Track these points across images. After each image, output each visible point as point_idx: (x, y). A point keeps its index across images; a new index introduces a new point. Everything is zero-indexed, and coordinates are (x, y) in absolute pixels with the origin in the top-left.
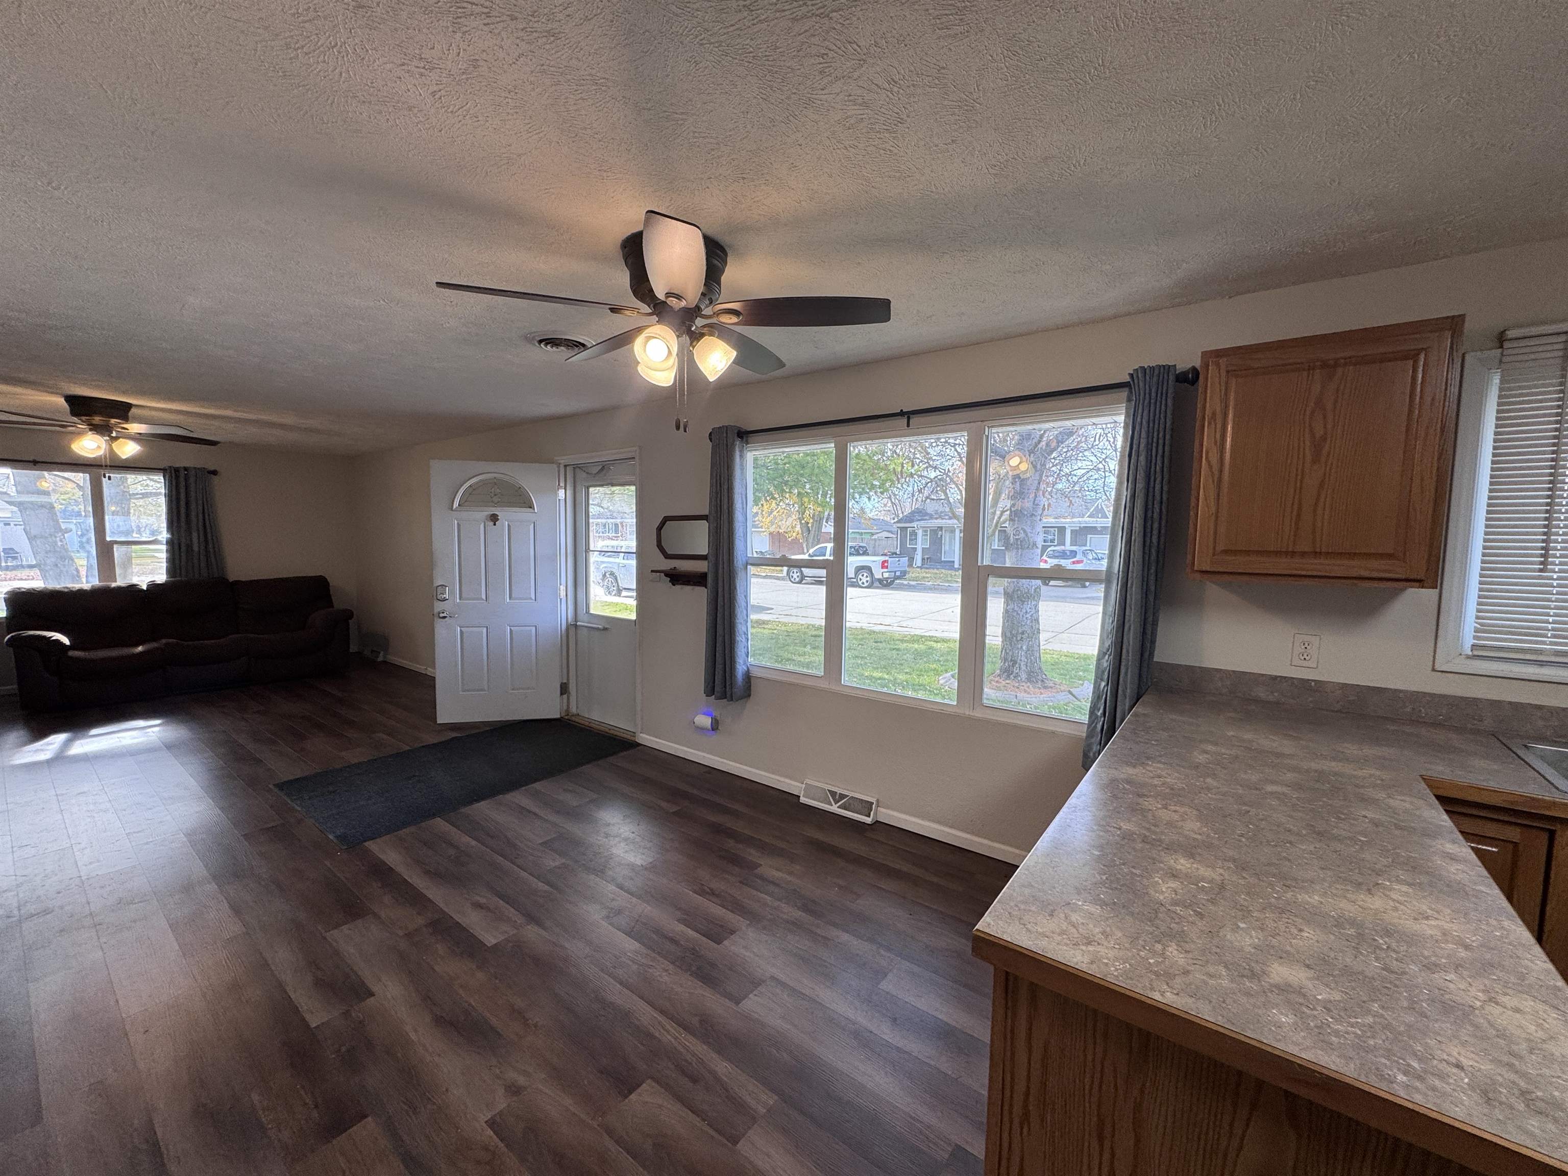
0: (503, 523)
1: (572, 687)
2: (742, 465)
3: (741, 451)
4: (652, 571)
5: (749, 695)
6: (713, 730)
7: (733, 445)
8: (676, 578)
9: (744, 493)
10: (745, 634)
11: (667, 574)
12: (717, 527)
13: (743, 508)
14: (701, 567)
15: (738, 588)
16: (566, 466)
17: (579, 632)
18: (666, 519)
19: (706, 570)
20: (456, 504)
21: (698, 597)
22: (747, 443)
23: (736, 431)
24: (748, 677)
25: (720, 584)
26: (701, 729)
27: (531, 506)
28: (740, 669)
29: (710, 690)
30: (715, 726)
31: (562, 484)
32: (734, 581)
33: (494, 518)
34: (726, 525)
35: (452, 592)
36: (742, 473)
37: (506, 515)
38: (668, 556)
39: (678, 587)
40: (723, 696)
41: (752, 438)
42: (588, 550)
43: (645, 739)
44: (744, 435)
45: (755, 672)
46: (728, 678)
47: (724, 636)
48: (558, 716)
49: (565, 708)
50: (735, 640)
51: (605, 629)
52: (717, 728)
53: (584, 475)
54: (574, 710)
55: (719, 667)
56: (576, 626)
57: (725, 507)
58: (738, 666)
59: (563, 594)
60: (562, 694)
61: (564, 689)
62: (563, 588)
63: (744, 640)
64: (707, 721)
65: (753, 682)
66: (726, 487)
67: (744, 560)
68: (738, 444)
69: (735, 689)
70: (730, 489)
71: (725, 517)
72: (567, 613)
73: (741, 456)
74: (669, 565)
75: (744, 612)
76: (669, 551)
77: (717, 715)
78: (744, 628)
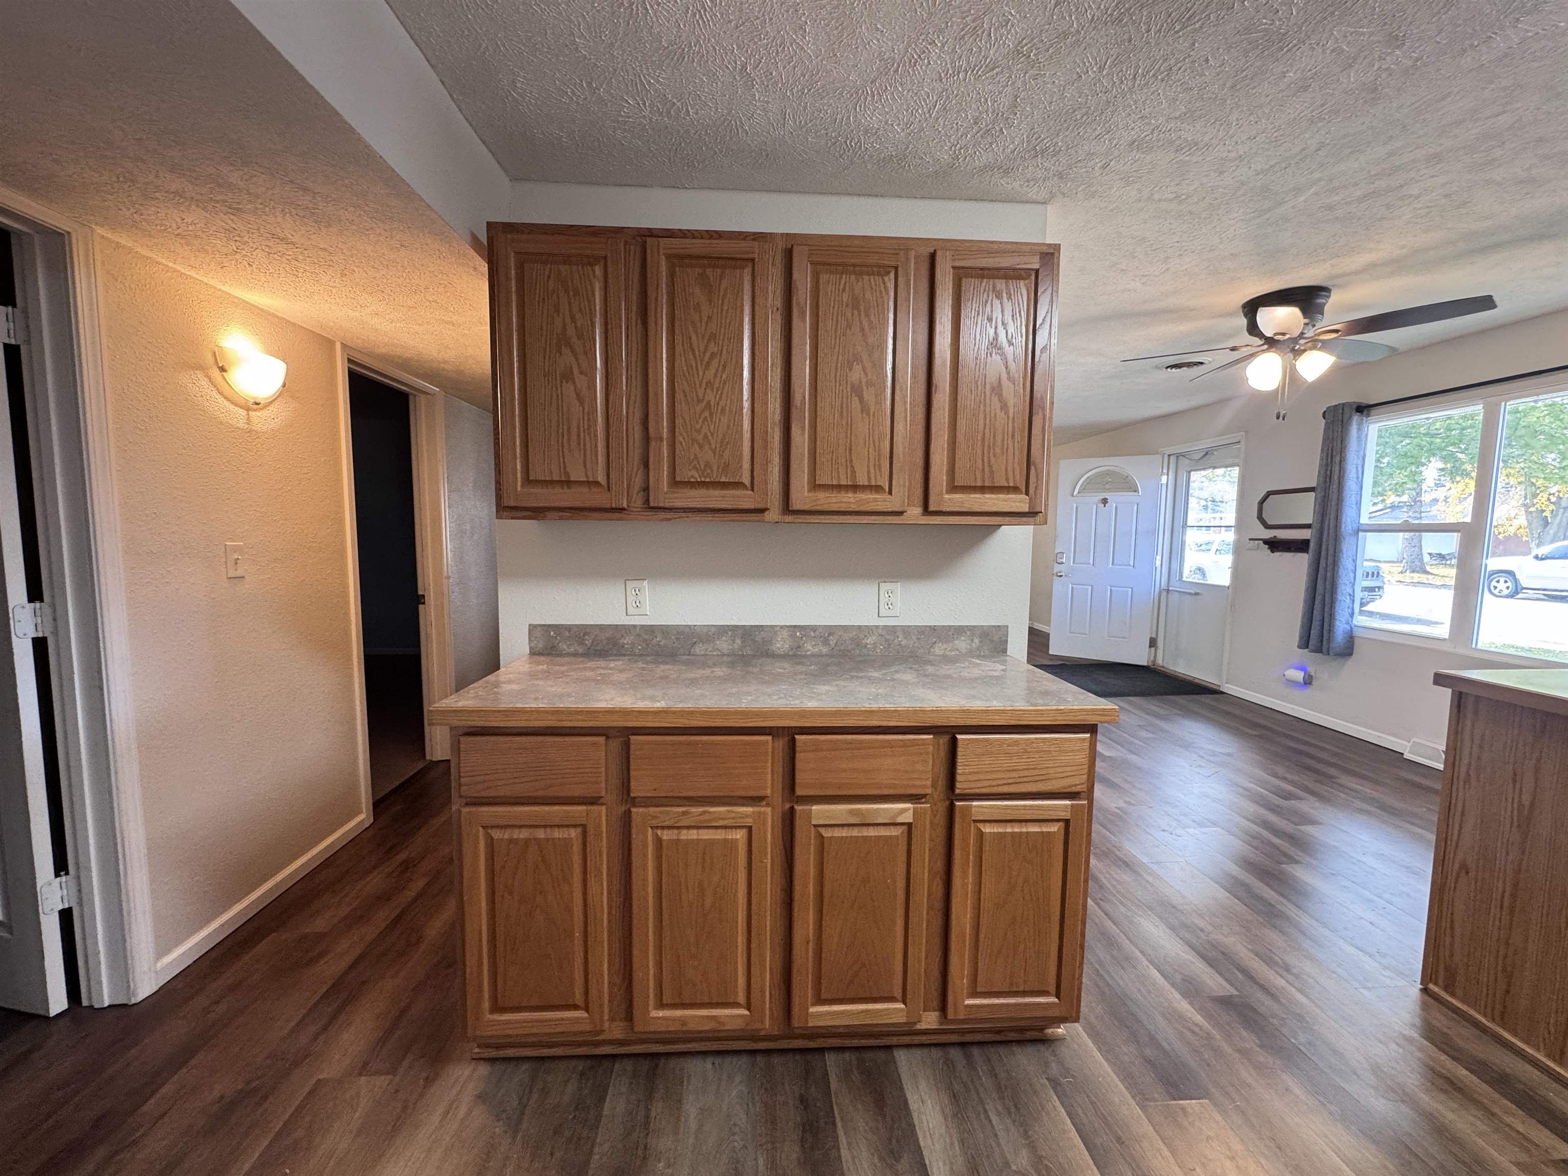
0: (1112, 504)
1: (1160, 643)
2: (1359, 437)
3: (1360, 425)
4: (1250, 539)
5: (1351, 654)
6: (1305, 684)
7: (1350, 418)
8: (1275, 545)
9: (1360, 462)
10: (1350, 595)
11: (1266, 542)
12: (1324, 496)
13: (1358, 478)
14: (1304, 534)
15: (1344, 551)
16: (1169, 455)
17: (1170, 595)
18: (1269, 494)
19: (1308, 538)
20: (1076, 492)
21: (1301, 562)
22: (1368, 415)
23: (1354, 407)
24: (1350, 638)
25: (1324, 547)
26: (1292, 683)
27: (1136, 491)
28: (1340, 627)
29: (1305, 643)
30: (1308, 681)
31: (1165, 471)
32: (1340, 544)
33: (1105, 501)
34: (1335, 491)
35: (1068, 558)
36: (1359, 444)
37: (1114, 498)
38: (1268, 526)
39: (1277, 554)
40: (1319, 650)
41: (1374, 411)
42: (1185, 526)
43: (1230, 689)
44: (1363, 409)
45: (1357, 633)
46: (1325, 633)
47: (1324, 596)
48: (1145, 664)
49: (1152, 658)
50: (1336, 599)
51: (1197, 594)
52: (1310, 683)
53: (1187, 461)
54: (1160, 661)
55: (1316, 624)
56: (1168, 591)
57: (1336, 477)
58: (1338, 623)
59: (1158, 563)
60: (1150, 646)
61: (1153, 643)
62: (1159, 558)
63: (1348, 601)
64: (1299, 676)
65: (1357, 642)
66: (1337, 459)
67: (1355, 526)
68: (1356, 418)
69: (1333, 645)
70: (1342, 461)
71: (1335, 487)
72: (1161, 579)
73: (1359, 429)
74: (1269, 534)
75: (1352, 575)
76: (1270, 522)
77: (1311, 670)
78: (1349, 590)
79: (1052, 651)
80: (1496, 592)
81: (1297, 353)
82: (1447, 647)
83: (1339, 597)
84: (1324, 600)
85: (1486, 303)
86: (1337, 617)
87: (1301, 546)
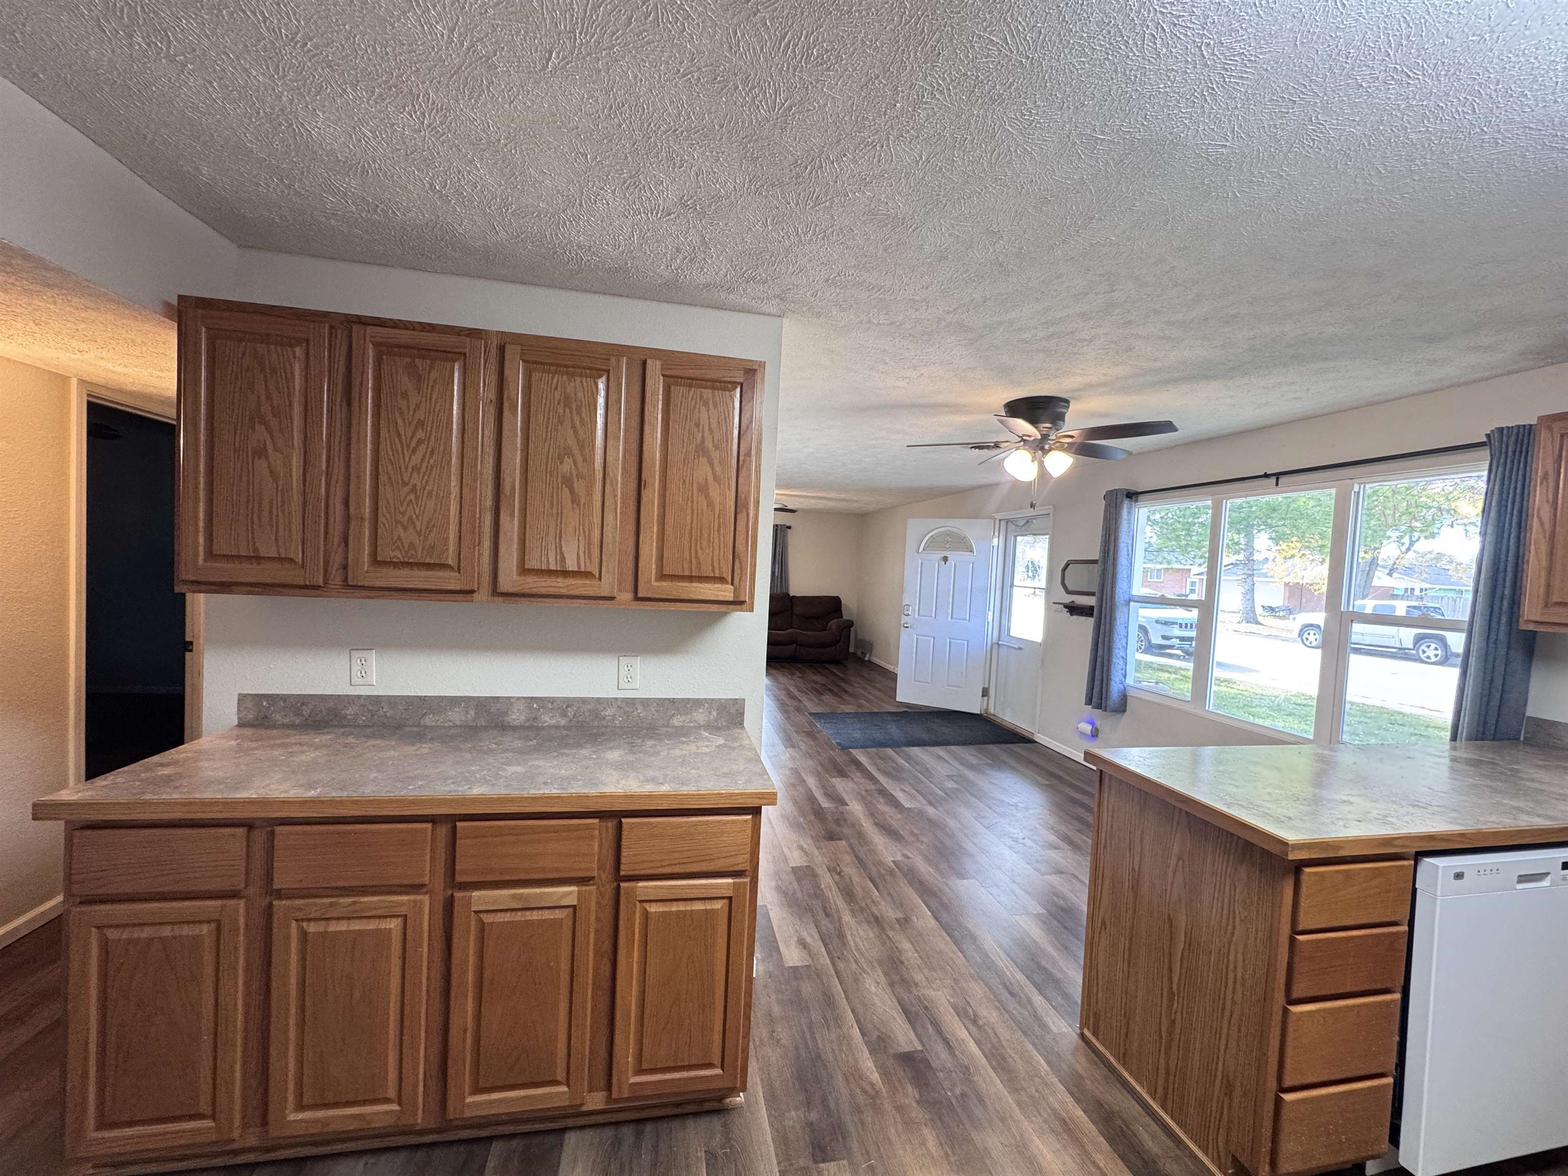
0: (951, 562)
1: (992, 693)
2: (1129, 520)
3: (1130, 508)
4: (1056, 603)
5: (1125, 711)
6: (1093, 734)
7: (1122, 502)
8: (1073, 609)
9: (1130, 542)
10: (1123, 658)
11: (1066, 606)
12: (1104, 570)
13: (1128, 555)
14: (1090, 601)
15: (1118, 619)
16: (1000, 520)
17: (1001, 649)
18: (1069, 563)
19: (1093, 604)
20: (921, 549)
21: (1088, 624)
22: (1136, 501)
23: (1126, 493)
24: (1124, 698)
25: (1104, 613)
26: (1083, 734)
27: (972, 551)
28: (1115, 687)
29: (1089, 701)
30: (1095, 733)
31: (996, 534)
32: (1113, 613)
33: (945, 559)
34: (1111, 565)
35: (914, 610)
36: (1129, 526)
37: (953, 556)
38: (1068, 592)
39: (1075, 617)
40: (1099, 706)
41: (1141, 497)
42: (1012, 585)
43: (1040, 738)
44: (1132, 495)
45: (1131, 693)
46: (1104, 692)
47: (1103, 658)
48: (979, 712)
49: (985, 707)
50: (1111, 661)
51: (1020, 649)
52: (1097, 736)
53: (1014, 527)
54: (992, 711)
55: (1097, 683)
56: (999, 645)
57: (1111, 553)
58: (1113, 683)
59: (990, 619)
60: (983, 696)
61: (985, 693)
62: (991, 613)
63: (1121, 663)
64: (1087, 728)
65: (1129, 699)
66: (1113, 537)
67: (1126, 597)
68: (1126, 503)
69: (1110, 703)
70: (1116, 539)
71: (1110, 562)
72: (992, 633)
73: (1129, 513)
74: (1068, 599)
75: (1124, 640)
76: (1070, 588)
77: (1098, 723)
78: (1122, 654)
79: (899, 698)
80: (1307, 643)
81: (1045, 452)
82: (1189, 708)
83: (1114, 660)
84: (1103, 662)
85: (1166, 427)
86: (1113, 678)
87: (1085, 611)
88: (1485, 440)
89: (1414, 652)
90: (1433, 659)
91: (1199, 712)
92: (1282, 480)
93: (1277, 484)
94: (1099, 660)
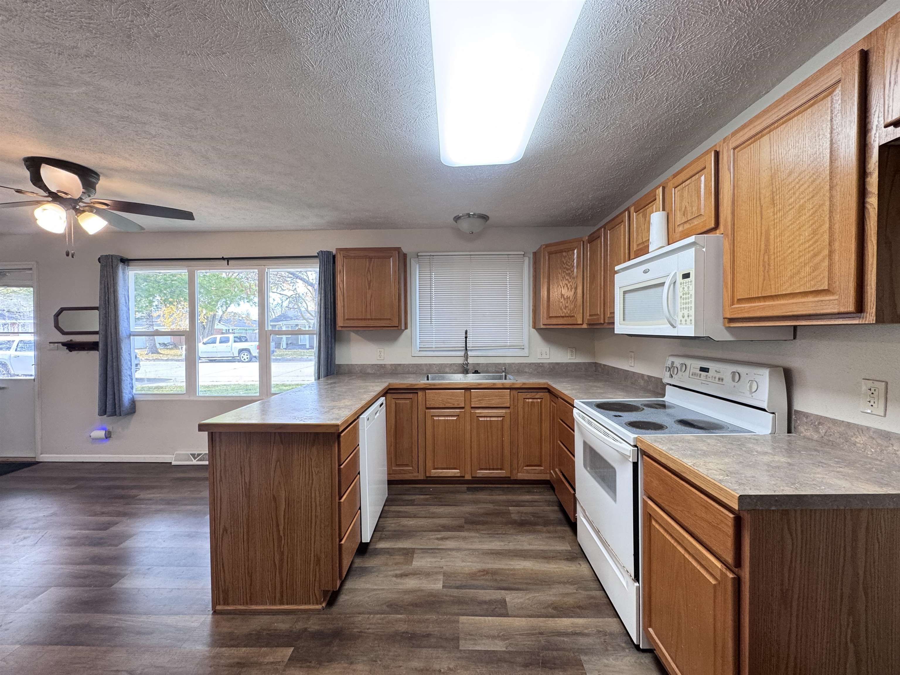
2: (124, 278)
3: (124, 270)
4: (50, 343)
5: (135, 412)
6: (106, 438)
7: (117, 265)
8: (71, 346)
9: (126, 294)
10: (130, 376)
11: (64, 344)
12: (106, 314)
13: (126, 303)
14: (94, 338)
15: (123, 348)
18: (62, 310)
19: (98, 340)
21: (92, 356)
22: (128, 265)
23: (119, 258)
24: (133, 403)
25: (109, 347)
26: (97, 440)
28: (126, 398)
29: (103, 411)
30: (108, 436)
32: (120, 344)
34: (113, 310)
36: (125, 283)
38: (64, 333)
39: (74, 353)
40: (114, 414)
41: (131, 263)
43: (45, 457)
44: (125, 261)
45: (137, 398)
46: (117, 402)
47: (113, 378)
50: (121, 379)
52: (110, 437)
55: (110, 397)
57: (112, 301)
58: (124, 395)
63: (129, 379)
64: (101, 434)
65: (137, 404)
66: (112, 290)
67: (128, 334)
68: (121, 266)
69: (123, 409)
70: (115, 292)
71: (112, 307)
73: (123, 273)
74: (66, 339)
75: (129, 363)
76: (66, 330)
77: (110, 428)
78: (129, 373)
81: (79, 212)
82: (186, 398)
83: (124, 378)
84: (113, 381)
86: (124, 391)
87: (93, 346)
88: (317, 255)
89: (239, 358)
90: (247, 360)
91: (192, 398)
92: (231, 262)
93: (228, 264)
94: (109, 380)
